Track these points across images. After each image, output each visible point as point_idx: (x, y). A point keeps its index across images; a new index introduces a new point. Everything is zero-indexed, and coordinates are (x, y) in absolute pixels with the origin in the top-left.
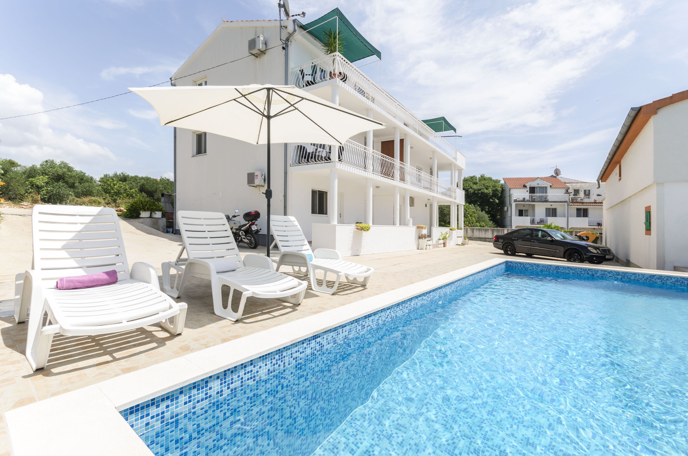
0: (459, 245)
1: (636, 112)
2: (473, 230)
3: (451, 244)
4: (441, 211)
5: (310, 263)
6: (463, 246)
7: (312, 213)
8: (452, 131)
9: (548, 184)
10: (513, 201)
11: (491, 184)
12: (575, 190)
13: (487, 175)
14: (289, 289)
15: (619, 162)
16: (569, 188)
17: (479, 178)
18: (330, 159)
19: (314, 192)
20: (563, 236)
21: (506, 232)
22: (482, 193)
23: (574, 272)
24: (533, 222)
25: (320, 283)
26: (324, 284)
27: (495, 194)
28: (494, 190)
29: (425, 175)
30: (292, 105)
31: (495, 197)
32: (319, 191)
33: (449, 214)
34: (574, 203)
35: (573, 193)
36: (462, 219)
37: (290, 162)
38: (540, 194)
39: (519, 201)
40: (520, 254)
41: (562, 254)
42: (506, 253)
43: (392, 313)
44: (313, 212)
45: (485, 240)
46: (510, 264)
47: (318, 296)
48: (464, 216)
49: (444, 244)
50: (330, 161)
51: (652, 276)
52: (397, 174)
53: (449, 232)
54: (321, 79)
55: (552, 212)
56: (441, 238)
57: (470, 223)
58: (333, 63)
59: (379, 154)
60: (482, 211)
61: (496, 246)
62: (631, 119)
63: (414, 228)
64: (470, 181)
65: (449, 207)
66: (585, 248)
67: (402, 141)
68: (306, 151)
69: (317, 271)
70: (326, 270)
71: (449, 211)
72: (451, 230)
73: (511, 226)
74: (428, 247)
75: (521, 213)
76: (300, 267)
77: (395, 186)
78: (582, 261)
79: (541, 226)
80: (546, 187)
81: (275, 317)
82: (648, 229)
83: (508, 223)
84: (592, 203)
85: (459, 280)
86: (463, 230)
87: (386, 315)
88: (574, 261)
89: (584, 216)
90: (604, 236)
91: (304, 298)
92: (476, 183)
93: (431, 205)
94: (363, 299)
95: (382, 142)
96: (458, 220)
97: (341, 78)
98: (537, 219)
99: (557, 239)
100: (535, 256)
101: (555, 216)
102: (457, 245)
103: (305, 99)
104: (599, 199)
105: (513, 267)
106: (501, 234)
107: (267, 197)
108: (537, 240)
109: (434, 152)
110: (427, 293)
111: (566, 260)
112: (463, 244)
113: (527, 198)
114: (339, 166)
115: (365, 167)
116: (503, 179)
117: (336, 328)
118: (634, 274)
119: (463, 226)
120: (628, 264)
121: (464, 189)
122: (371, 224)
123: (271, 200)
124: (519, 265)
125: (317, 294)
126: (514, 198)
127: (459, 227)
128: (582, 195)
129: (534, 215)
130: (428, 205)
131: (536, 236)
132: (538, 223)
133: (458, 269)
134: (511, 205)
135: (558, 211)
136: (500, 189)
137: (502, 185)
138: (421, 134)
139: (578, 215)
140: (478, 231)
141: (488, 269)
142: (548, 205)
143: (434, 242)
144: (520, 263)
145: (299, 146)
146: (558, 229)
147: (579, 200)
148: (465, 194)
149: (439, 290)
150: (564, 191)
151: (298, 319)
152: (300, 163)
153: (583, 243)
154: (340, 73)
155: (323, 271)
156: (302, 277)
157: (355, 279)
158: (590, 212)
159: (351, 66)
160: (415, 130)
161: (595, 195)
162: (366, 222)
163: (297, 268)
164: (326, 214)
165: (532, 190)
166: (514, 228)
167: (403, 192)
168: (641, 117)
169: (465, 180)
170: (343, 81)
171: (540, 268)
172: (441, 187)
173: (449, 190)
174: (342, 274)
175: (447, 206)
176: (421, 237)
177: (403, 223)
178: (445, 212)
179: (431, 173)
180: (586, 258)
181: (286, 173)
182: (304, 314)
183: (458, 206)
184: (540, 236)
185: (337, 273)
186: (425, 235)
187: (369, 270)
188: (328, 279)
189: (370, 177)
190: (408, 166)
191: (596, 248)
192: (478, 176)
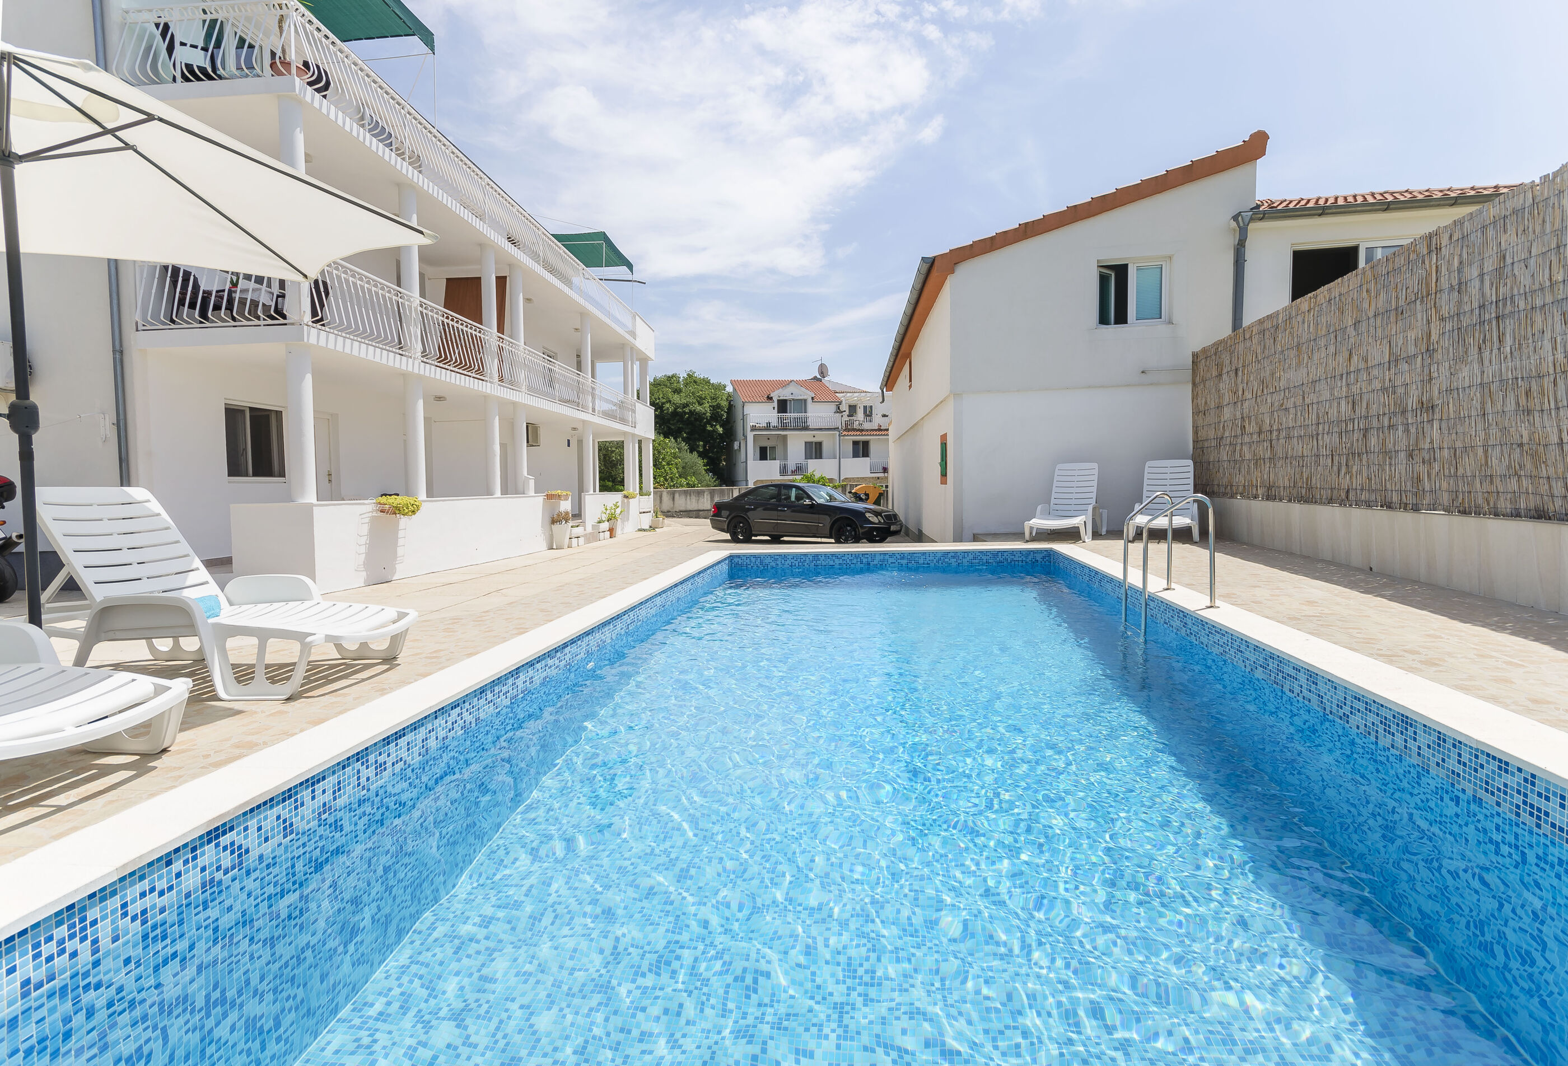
0: (644, 530)
1: (928, 265)
2: (673, 494)
3: (626, 530)
4: (605, 456)
5: (206, 622)
6: (652, 533)
7: (229, 475)
8: (624, 269)
9: (806, 394)
10: (749, 429)
11: (706, 392)
12: (850, 406)
13: (700, 374)
14: (120, 712)
15: (908, 355)
16: (841, 403)
17: (685, 379)
18: (284, 317)
19: (232, 414)
20: (830, 496)
21: (736, 494)
22: (691, 413)
23: (841, 561)
24: (784, 470)
25: (243, 674)
26: (260, 674)
27: (715, 417)
28: (713, 407)
29: (562, 369)
30: (112, 132)
31: (716, 421)
32: (250, 408)
33: (621, 461)
34: (849, 430)
35: (847, 413)
36: (649, 470)
37: (132, 315)
38: (796, 415)
39: (760, 429)
40: (759, 538)
41: (827, 531)
42: (735, 540)
43: (465, 714)
44: (235, 469)
45: (696, 514)
46: (736, 560)
47: (239, 712)
48: (654, 465)
49: (612, 531)
50: (282, 321)
51: (946, 554)
52: (492, 365)
53: (623, 502)
54: (239, 68)
55: (815, 450)
56: (604, 517)
57: (666, 480)
58: (281, 27)
59: (437, 310)
60: (691, 452)
61: (715, 526)
62: (922, 277)
63: (540, 499)
64: (666, 386)
65: (620, 445)
66: (860, 515)
67: (501, 282)
68: (196, 286)
69: (231, 643)
70: (264, 635)
71: (622, 455)
72: (626, 497)
73: (747, 481)
74: (575, 541)
75: (764, 454)
76: (176, 638)
77: (486, 397)
78: (857, 540)
79: (798, 480)
80: (805, 401)
81: (60, 809)
82: (944, 475)
83: (740, 476)
84: (876, 430)
85: (633, 609)
86: (652, 496)
87: (449, 723)
88: (846, 541)
89: (863, 456)
90: (890, 490)
91: (181, 730)
92: (677, 391)
93: (580, 442)
94: (382, 695)
95: (448, 280)
96: (641, 475)
97: (307, 77)
98: (791, 465)
99: (821, 501)
100: (785, 539)
101: (821, 458)
102: (640, 530)
103: (161, 120)
104: (883, 423)
105: (742, 565)
106: (726, 499)
107: (14, 427)
108: (788, 507)
109: (583, 314)
110: (556, 650)
111: (833, 541)
112: (652, 528)
113: (774, 423)
114: (314, 336)
115: (400, 343)
116: (731, 382)
117: (290, 790)
118: (924, 553)
119: (652, 486)
120: (920, 537)
121: (652, 404)
122: (422, 495)
123: (35, 437)
124: (753, 560)
125: (237, 706)
126: (751, 423)
127: (644, 490)
128: (860, 415)
129: (786, 458)
130: (574, 443)
131: (785, 499)
132: (793, 473)
133: (632, 584)
134: (746, 438)
135: (826, 448)
136: (724, 404)
137: (729, 395)
138: (552, 271)
139: (855, 455)
140: (683, 497)
141: (693, 576)
142: (808, 436)
143: (589, 529)
144: (755, 556)
145: (166, 268)
146: (823, 482)
147: (856, 425)
148: (656, 416)
149: (586, 639)
150: (833, 407)
151: (153, 795)
152: (173, 321)
153: (860, 506)
154: (306, 64)
155: (254, 641)
156: (185, 667)
157: (364, 645)
158: (873, 448)
159: (341, 51)
160: (535, 256)
161: (880, 415)
162: (409, 491)
163: (164, 645)
164: (282, 474)
165: (783, 406)
166: (751, 485)
167: (509, 412)
168: (934, 273)
169: (656, 385)
170: (318, 90)
171: (788, 562)
172: (601, 398)
173: (621, 405)
174: (318, 638)
175: (617, 442)
176: (556, 519)
177: (511, 487)
178: (614, 457)
179: (579, 366)
180: (863, 533)
181: (119, 353)
182: (180, 777)
183: (640, 442)
184: (793, 499)
185: (300, 637)
186: (567, 513)
187: (402, 615)
188: (270, 659)
189: (416, 371)
190: (520, 346)
191: (877, 514)
192: (683, 375)
